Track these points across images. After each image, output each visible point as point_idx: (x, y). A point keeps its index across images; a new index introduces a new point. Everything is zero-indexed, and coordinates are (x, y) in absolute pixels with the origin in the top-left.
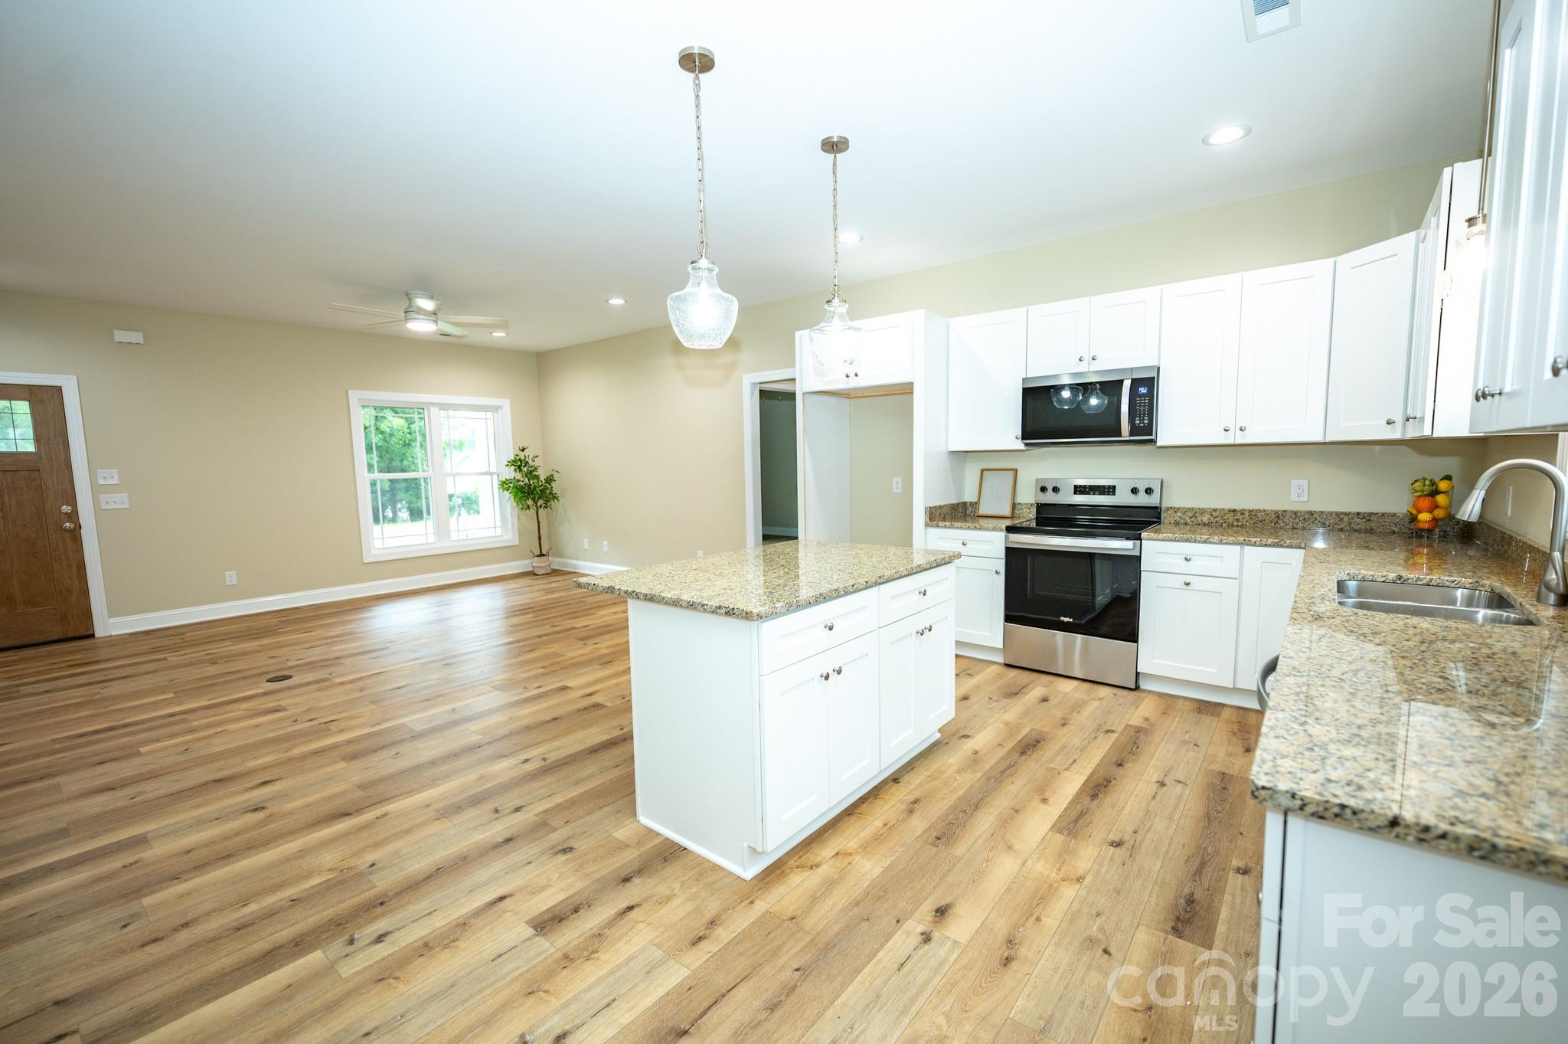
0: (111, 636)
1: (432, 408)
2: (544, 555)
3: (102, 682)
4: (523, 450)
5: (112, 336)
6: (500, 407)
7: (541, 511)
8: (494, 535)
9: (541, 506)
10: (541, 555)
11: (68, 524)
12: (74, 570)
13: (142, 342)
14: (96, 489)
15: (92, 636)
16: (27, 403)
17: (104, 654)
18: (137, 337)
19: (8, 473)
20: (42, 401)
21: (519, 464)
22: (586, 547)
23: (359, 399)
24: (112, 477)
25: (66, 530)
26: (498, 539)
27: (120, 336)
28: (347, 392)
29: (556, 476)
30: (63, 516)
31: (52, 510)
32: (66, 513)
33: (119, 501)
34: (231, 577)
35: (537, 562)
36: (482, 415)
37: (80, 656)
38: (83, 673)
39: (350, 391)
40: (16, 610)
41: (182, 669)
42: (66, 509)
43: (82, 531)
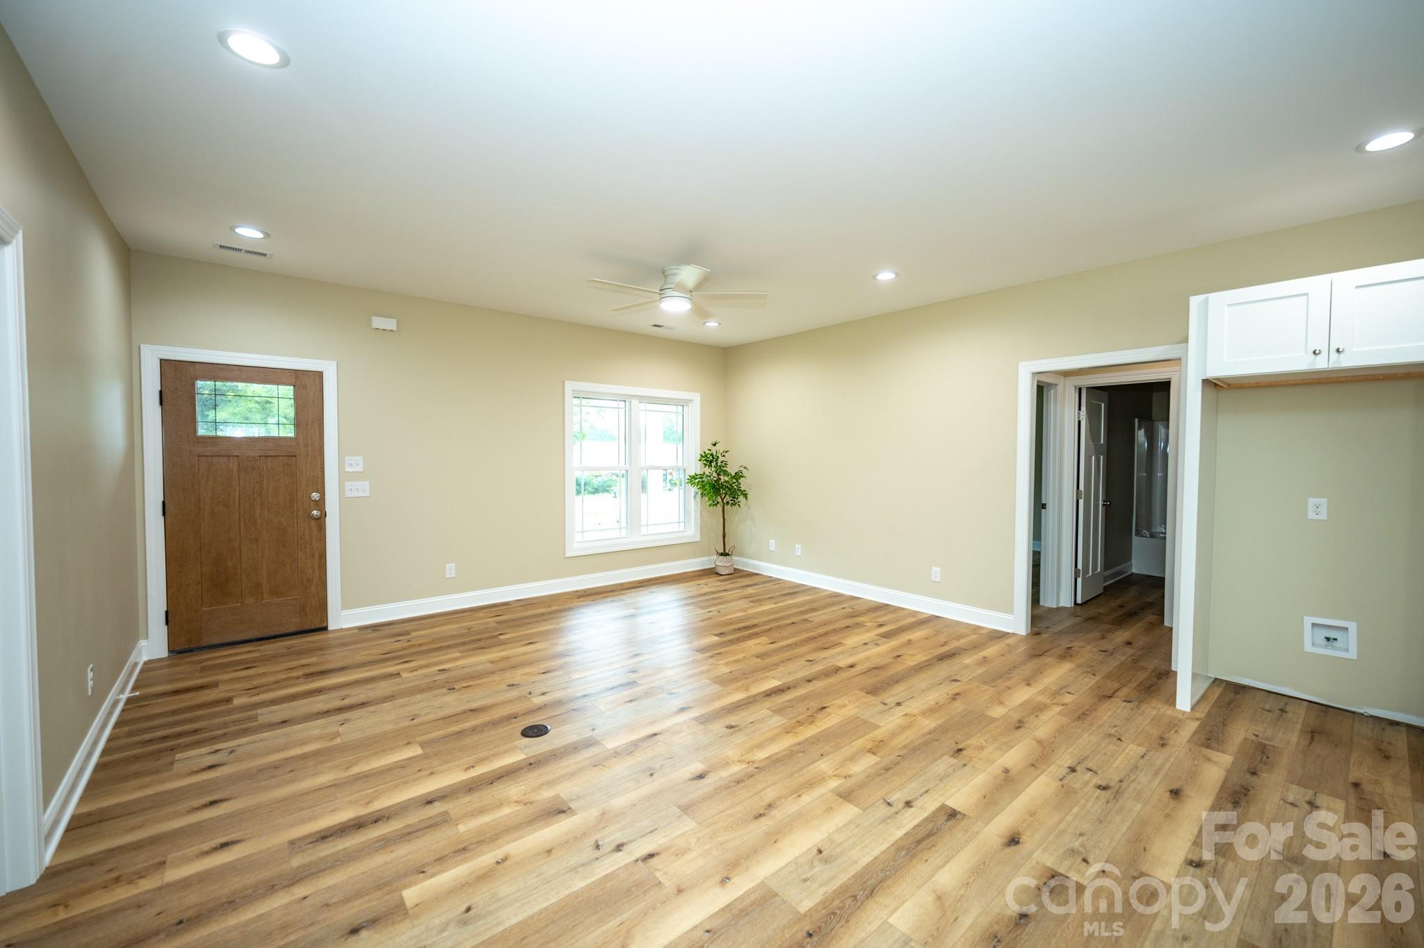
0: (342, 630)
1: (633, 401)
2: (727, 555)
3: (340, 710)
4: (714, 445)
5: (370, 322)
6: (691, 401)
7: (728, 508)
8: (677, 530)
9: (728, 503)
10: (725, 554)
11: (315, 512)
12: (317, 557)
13: (394, 328)
14: (343, 476)
15: (325, 628)
16: (292, 387)
17: (335, 658)
18: (391, 324)
19: (269, 459)
20: (305, 387)
21: (709, 459)
22: (772, 548)
23: (573, 391)
24: (358, 465)
25: (313, 518)
26: (680, 534)
27: (378, 322)
28: (564, 382)
29: (745, 472)
30: (312, 504)
31: (303, 497)
32: (315, 501)
33: (360, 489)
34: (450, 569)
35: (721, 562)
36: (673, 408)
37: (314, 659)
38: (319, 691)
39: (566, 382)
40: (262, 600)
41: (419, 697)
42: (315, 496)
43: (327, 519)
